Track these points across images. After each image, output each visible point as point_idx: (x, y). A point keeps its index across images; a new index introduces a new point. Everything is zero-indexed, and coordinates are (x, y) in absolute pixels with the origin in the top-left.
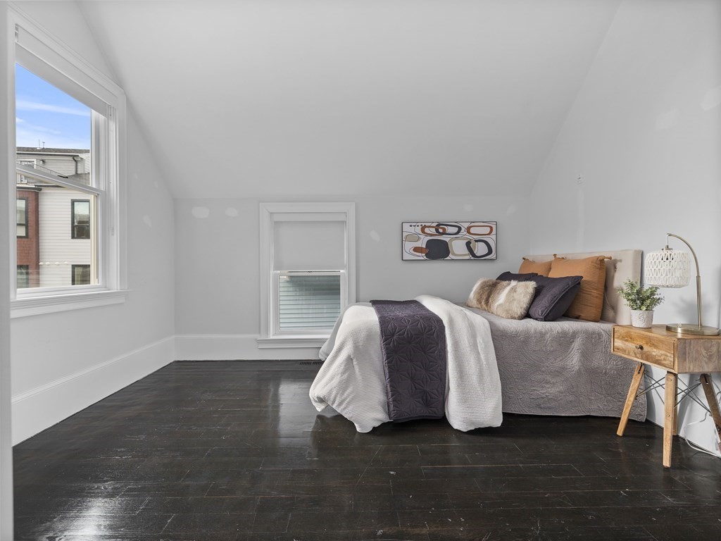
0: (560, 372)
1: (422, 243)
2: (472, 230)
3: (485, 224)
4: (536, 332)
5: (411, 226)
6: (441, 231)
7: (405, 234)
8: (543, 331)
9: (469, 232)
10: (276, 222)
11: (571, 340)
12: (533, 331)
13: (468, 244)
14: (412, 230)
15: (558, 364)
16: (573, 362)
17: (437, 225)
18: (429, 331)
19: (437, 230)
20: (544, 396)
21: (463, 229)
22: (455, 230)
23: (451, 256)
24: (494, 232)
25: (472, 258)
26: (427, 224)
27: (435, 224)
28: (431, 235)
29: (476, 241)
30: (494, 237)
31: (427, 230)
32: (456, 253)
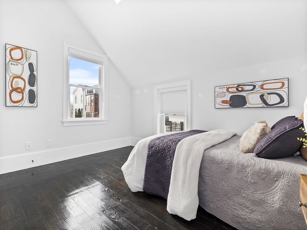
0: (260, 203)
1: (228, 97)
2: (265, 87)
3: (276, 81)
4: (238, 164)
5: (220, 88)
6: (240, 89)
7: (216, 93)
8: (246, 164)
9: (262, 88)
10: (161, 93)
11: (275, 179)
12: (236, 162)
13: (262, 97)
14: (221, 90)
15: (258, 196)
16: (275, 199)
17: (237, 86)
18: (168, 149)
19: (237, 89)
20: (243, 217)
21: (257, 87)
22: (252, 87)
23: (248, 105)
24: (286, 85)
25: (265, 106)
26: (230, 86)
27: (236, 86)
28: (233, 93)
29: (269, 94)
30: (286, 90)
31: (230, 90)
32: (251, 102)
